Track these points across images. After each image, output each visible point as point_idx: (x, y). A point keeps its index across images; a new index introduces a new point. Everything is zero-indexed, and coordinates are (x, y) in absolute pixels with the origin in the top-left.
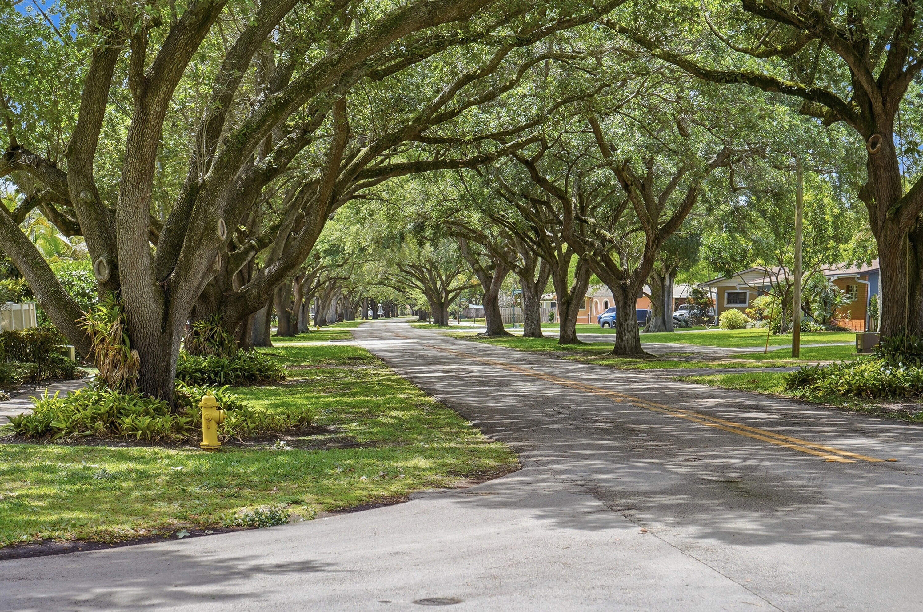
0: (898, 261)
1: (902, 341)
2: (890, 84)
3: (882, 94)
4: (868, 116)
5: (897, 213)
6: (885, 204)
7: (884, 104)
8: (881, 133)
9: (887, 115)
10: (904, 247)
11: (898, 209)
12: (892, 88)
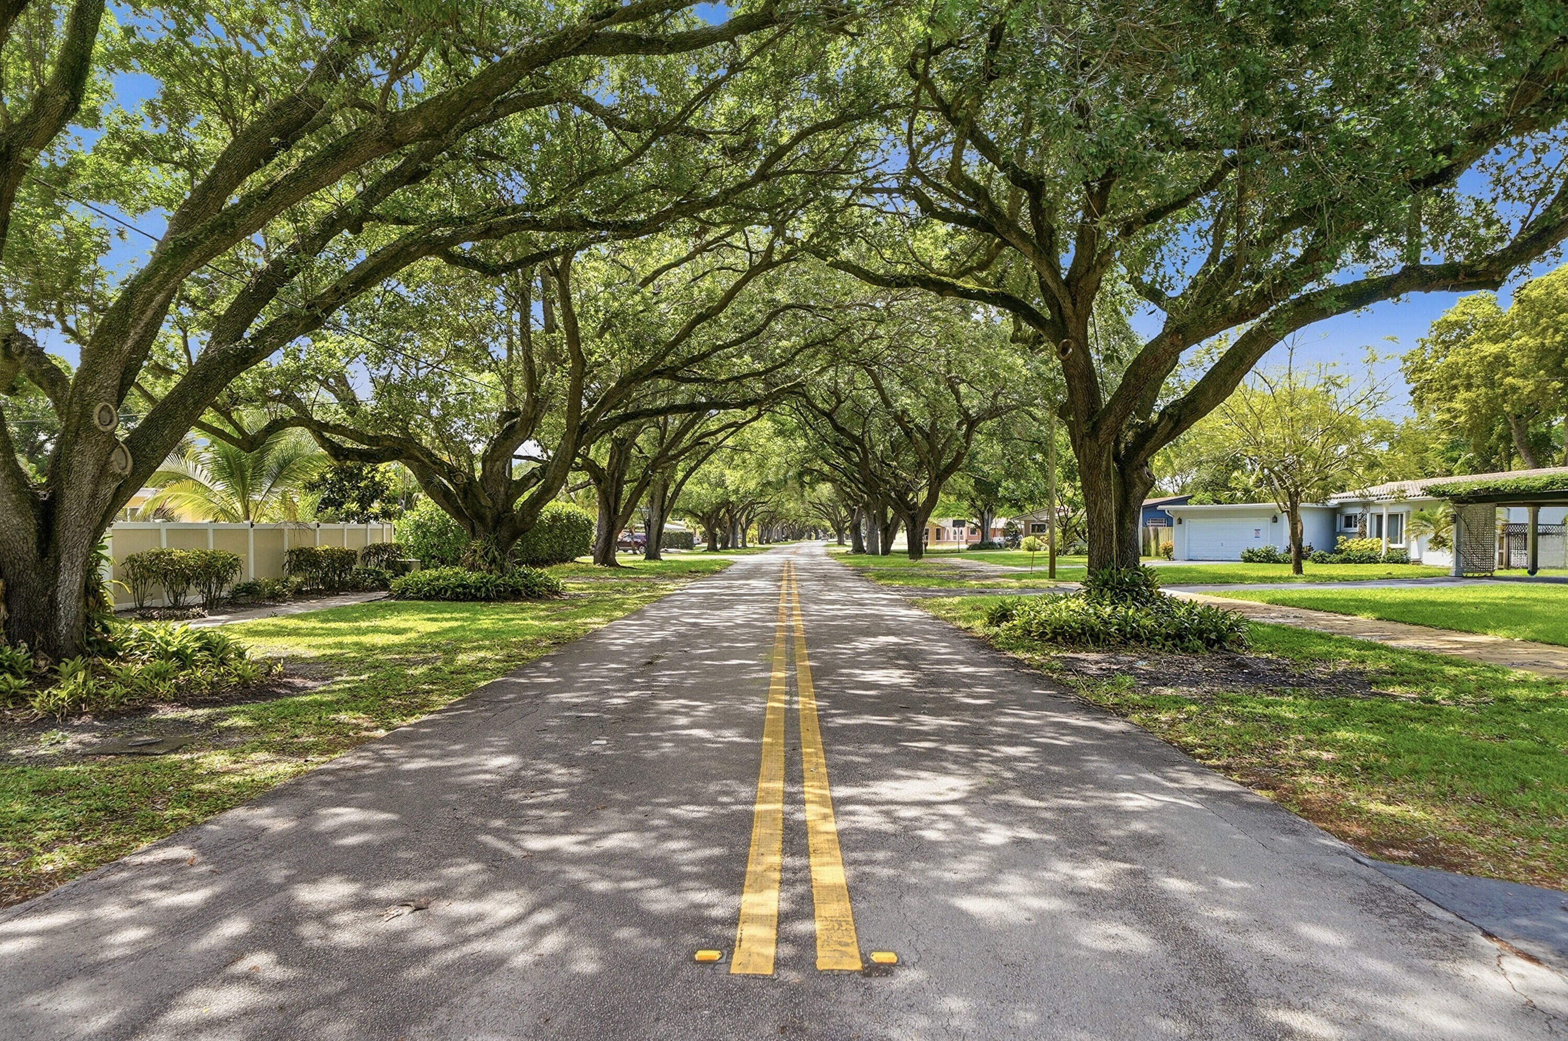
0: (1102, 484)
1: (1111, 575)
2: (1078, 280)
3: (1070, 293)
4: (1057, 319)
5: (1095, 429)
6: (1082, 419)
7: (1074, 305)
8: (1072, 338)
9: (1078, 317)
10: (1108, 468)
11: (1095, 423)
12: (1081, 284)
